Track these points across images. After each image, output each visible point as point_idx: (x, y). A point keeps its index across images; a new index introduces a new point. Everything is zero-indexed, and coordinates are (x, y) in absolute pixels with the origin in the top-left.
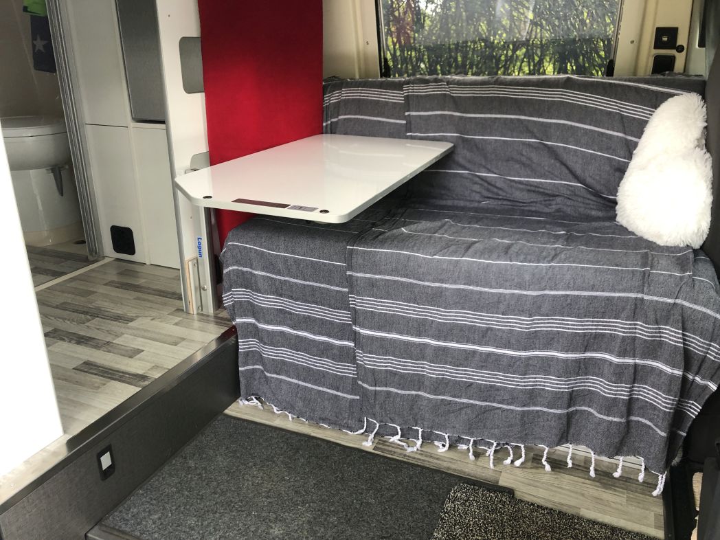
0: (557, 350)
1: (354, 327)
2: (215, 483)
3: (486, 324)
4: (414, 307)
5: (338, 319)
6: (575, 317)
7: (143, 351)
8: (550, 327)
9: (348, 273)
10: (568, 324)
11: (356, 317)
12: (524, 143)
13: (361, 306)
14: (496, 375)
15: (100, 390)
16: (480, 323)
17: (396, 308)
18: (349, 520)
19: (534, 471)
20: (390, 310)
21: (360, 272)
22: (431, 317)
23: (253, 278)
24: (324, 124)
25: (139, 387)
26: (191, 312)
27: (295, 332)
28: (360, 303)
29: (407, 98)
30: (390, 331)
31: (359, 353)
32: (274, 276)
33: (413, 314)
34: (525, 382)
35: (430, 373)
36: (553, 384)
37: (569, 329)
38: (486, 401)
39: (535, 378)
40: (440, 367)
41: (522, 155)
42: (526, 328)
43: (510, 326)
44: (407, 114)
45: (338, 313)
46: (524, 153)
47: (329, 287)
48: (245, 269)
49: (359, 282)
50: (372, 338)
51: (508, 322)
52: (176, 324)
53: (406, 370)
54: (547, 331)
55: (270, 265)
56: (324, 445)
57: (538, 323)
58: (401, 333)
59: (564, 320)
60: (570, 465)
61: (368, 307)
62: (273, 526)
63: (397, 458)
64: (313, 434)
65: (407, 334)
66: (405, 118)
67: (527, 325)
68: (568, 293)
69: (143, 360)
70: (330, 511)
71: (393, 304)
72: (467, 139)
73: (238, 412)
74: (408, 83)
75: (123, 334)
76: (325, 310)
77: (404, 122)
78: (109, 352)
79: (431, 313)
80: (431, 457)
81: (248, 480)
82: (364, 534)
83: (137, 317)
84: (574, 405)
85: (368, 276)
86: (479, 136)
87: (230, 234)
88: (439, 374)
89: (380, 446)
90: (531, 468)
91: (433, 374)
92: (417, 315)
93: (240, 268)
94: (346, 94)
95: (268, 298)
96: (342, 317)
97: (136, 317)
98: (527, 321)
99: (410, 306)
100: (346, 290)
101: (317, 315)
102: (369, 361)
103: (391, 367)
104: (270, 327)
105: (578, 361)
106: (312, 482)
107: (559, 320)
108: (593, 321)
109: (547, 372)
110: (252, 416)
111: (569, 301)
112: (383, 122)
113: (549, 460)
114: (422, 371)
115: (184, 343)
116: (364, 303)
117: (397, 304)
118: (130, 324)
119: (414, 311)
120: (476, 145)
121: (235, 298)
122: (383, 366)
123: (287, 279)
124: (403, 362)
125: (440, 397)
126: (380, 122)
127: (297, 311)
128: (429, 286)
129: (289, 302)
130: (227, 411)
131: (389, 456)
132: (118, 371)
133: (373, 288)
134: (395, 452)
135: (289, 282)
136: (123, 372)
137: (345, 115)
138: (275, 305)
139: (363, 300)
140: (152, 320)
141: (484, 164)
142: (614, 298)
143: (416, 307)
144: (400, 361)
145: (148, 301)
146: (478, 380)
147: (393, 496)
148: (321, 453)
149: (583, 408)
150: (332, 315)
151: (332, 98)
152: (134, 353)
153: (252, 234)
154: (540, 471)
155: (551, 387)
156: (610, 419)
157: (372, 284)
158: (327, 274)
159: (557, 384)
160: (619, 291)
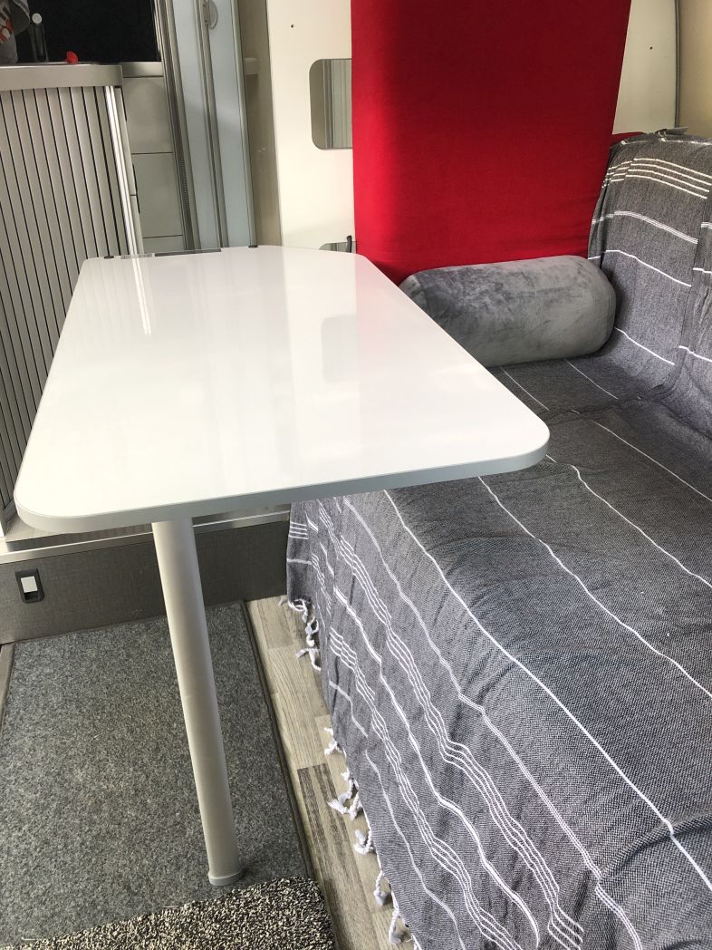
4: (377, 596)
20: (361, 581)
24: (594, 222)
28: (343, 546)
30: (358, 614)
34: (439, 850)
38: (401, 827)
44: (704, 225)
53: (360, 688)
54: (475, 787)
56: (265, 717)
58: (364, 627)
62: (86, 766)
65: (368, 635)
66: (698, 233)
77: (696, 241)
80: (339, 844)
94: (635, 169)
99: (374, 592)
112: (668, 235)
124: (359, 673)
125: (375, 768)
130: (254, 603)
131: (300, 795)
137: (626, 210)
151: (617, 174)
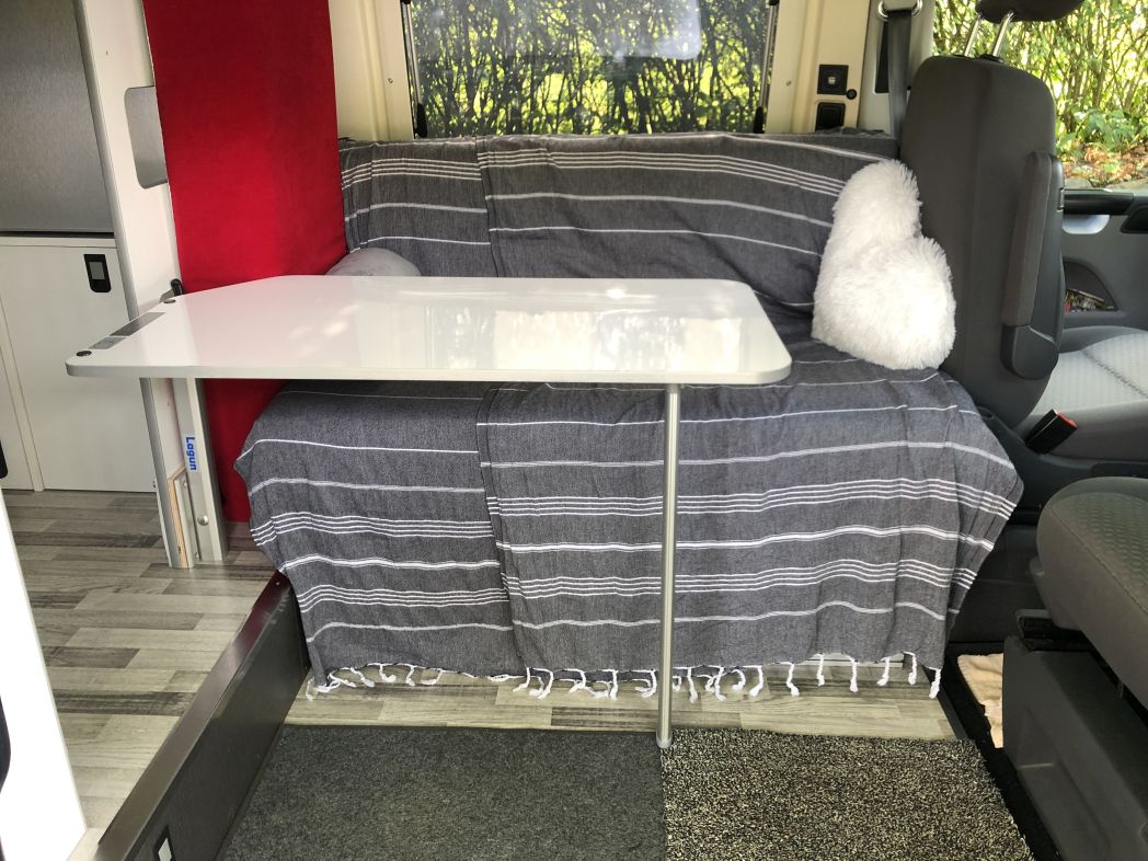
0: (798, 531)
1: (498, 544)
2: (336, 840)
3: (701, 510)
4: (592, 501)
5: (472, 535)
6: (822, 483)
7: (138, 650)
8: (789, 501)
9: (483, 464)
10: (812, 494)
11: (501, 528)
12: (672, 236)
13: (508, 512)
14: (718, 578)
15: (100, 737)
16: (692, 510)
17: (566, 506)
18: (571, 837)
19: (778, 701)
20: (555, 511)
21: (504, 461)
22: (619, 511)
23: (312, 493)
24: (347, 219)
25: (172, 714)
26: (184, 566)
27: (397, 565)
28: (506, 507)
29: (487, 173)
30: (557, 541)
31: (512, 580)
32: (349, 486)
33: (591, 511)
34: (759, 581)
35: (623, 592)
36: (797, 577)
37: (814, 500)
38: (705, 615)
39: (771, 573)
40: (638, 581)
41: (671, 254)
42: (758, 508)
43: (735, 508)
44: (487, 198)
45: (469, 525)
46: (674, 251)
47: (451, 489)
48: (293, 481)
49: (503, 476)
50: (534, 556)
51: (733, 503)
52: (167, 591)
53: (588, 592)
54: (784, 507)
55: (341, 468)
56: (476, 736)
57: (773, 499)
58: (576, 541)
59: (807, 489)
60: (822, 682)
61: (521, 512)
63: (593, 729)
64: (450, 724)
65: (585, 542)
66: (484, 204)
67: (760, 503)
68: (812, 451)
69: (147, 666)
70: (537, 833)
71: (560, 500)
72: (588, 234)
73: (309, 716)
74: (483, 148)
75: (77, 628)
76: (447, 524)
77: (485, 211)
78: (71, 665)
79: (619, 506)
81: (387, 821)
82: (602, 852)
83: (85, 591)
84: (824, 601)
85: (516, 465)
86: (606, 228)
87: (258, 425)
88: (637, 592)
89: (559, 717)
90: (774, 698)
91: (628, 592)
92: (598, 511)
93: (283, 480)
94: (379, 168)
95: (343, 520)
96: (477, 529)
97: (81, 591)
98: (760, 497)
99: (587, 501)
100: (482, 490)
101: (432, 534)
102: (531, 590)
103: (564, 590)
104: (354, 563)
105: (827, 541)
106: (488, 797)
107: (801, 490)
108: (844, 486)
109: (787, 563)
110: (338, 716)
111: (813, 463)
112: (448, 212)
113: (795, 682)
114: (612, 591)
115: (202, 621)
116: (514, 507)
117: (565, 500)
118: (79, 607)
119: (593, 506)
120: (602, 243)
121: (278, 530)
122: (552, 592)
123: (376, 487)
124: (582, 582)
125: (641, 623)
126: (442, 212)
127: (397, 533)
128: (614, 468)
129: (381, 522)
130: (290, 719)
131: (579, 729)
132: (113, 697)
133: (527, 483)
134: (584, 721)
135: (378, 492)
136: (123, 697)
137: (382, 202)
138: (356, 529)
139: (511, 502)
140: (117, 591)
141: (615, 269)
142: (870, 450)
143: (596, 501)
144: (578, 581)
145: (86, 558)
146: (693, 588)
147: (615, 786)
148: (479, 750)
149: (834, 603)
150: (459, 530)
151: (354, 176)
152: (123, 658)
153: (299, 421)
154: (786, 699)
155: (794, 582)
156: (875, 611)
157: (524, 475)
158: (446, 472)
159: (802, 577)
160: (877, 441)
